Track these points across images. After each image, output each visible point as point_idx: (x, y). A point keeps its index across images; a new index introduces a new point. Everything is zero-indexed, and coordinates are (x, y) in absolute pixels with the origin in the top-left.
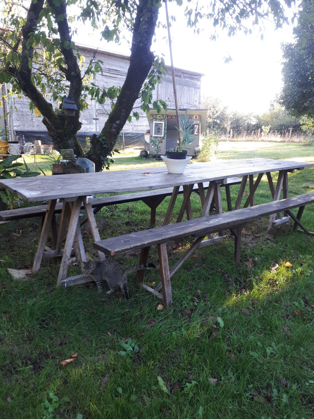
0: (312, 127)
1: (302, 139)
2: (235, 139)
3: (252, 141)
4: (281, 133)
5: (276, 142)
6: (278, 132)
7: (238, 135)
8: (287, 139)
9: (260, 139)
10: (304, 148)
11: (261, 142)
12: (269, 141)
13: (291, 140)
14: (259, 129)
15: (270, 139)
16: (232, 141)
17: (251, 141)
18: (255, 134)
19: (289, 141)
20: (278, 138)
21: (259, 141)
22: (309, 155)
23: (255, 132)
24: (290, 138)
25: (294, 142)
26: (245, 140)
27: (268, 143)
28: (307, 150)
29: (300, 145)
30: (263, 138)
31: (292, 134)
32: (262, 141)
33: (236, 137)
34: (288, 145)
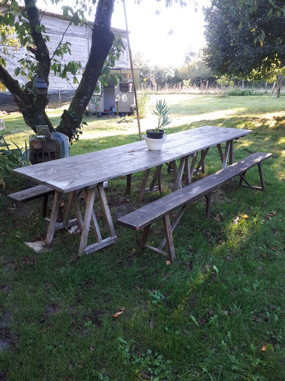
0: (225, 80)
1: (217, 90)
2: (159, 92)
3: (175, 93)
4: (199, 86)
5: (195, 94)
6: (196, 85)
7: (162, 88)
8: (204, 91)
9: (181, 92)
10: (220, 100)
11: (183, 95)
12: (189, 94)
13: (208, 92)
14: (180, 83)
15: (189, 92)
16: (157, 94)
17: (173, 93)
18: (177, 87)
19: (206, 94)
20: (196, 90)
21: (181, 94)
22: (227, 108)
23: (176, 85)
24: (206, 90)
25: (211, 94)
26: (168, 93)
27: (189, 95)
28: (223, 102)
29: (216, 97)
30: (184, 91)
31: (208, 87)
32: (184, 93)
33: (160, 90)
34: (206, 97)
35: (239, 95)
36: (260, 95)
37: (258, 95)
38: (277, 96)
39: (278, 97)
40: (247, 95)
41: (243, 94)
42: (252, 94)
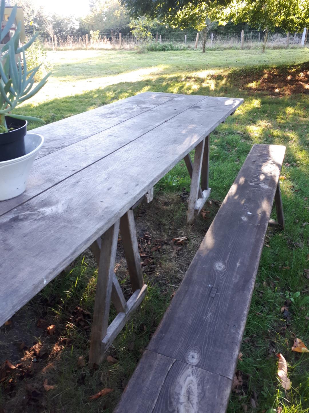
0: (142, 31)
1: (132, 45)
2: (61, 48)
3: (82, 49)
4: (111, 40)
5: (106, 50)
6: (107, 38)
7: (64, 42)
8: (117, 47)
9: (89, 47)
10: (138, 56)
11: (91, 51)
12: (100, 49)
13: (122, 48)
14: (87, 35)
15: (100, 47)
16: (59, 50)
17: (79, 49)
18: (83, 41)
19: (120, 49)
20: (108, 45)
21: (89, 49)
22: (150, 66)
23: (82, 39)
24: (120, 44)
25: (126, 49)
26: (73, 48)
27: (99, 51)
28: (143, 59)
29: (133, 53)
30: (92, 45)
31: (122, 40)
32: (93, 49)
33: (62, 45)
34: (121, 53)
35: (160, 50)
36: (183, 49)
37: (181, 50)
38: (202, 51)
39: (204, 52)
40: (168, 50)
41: (163, 49)
42: (174, 48)
